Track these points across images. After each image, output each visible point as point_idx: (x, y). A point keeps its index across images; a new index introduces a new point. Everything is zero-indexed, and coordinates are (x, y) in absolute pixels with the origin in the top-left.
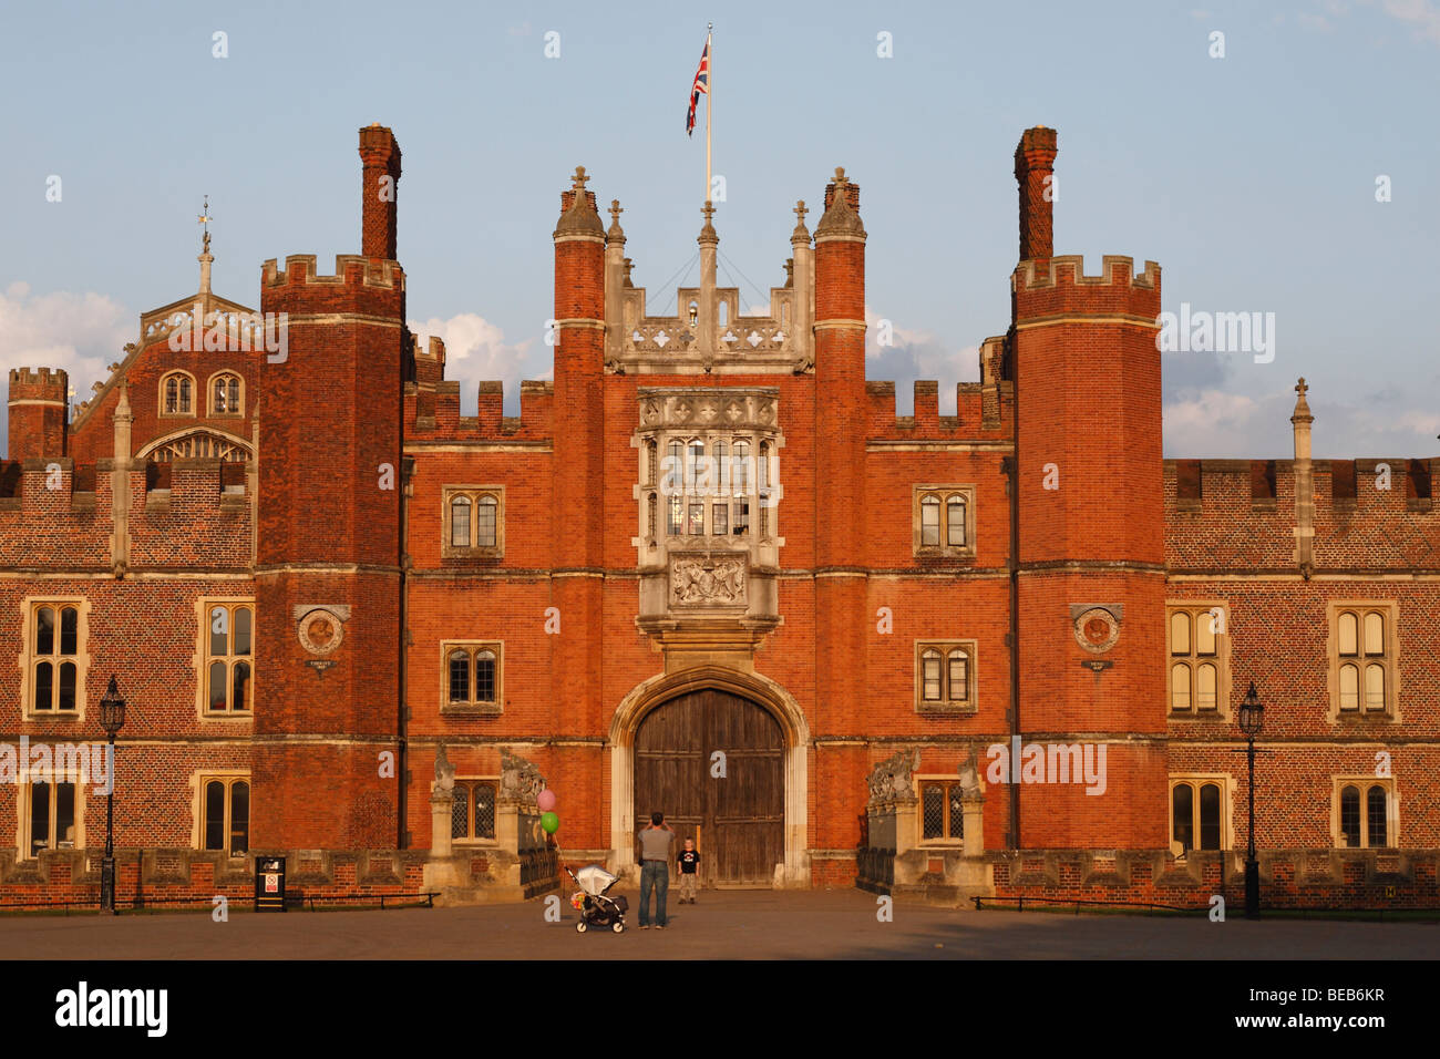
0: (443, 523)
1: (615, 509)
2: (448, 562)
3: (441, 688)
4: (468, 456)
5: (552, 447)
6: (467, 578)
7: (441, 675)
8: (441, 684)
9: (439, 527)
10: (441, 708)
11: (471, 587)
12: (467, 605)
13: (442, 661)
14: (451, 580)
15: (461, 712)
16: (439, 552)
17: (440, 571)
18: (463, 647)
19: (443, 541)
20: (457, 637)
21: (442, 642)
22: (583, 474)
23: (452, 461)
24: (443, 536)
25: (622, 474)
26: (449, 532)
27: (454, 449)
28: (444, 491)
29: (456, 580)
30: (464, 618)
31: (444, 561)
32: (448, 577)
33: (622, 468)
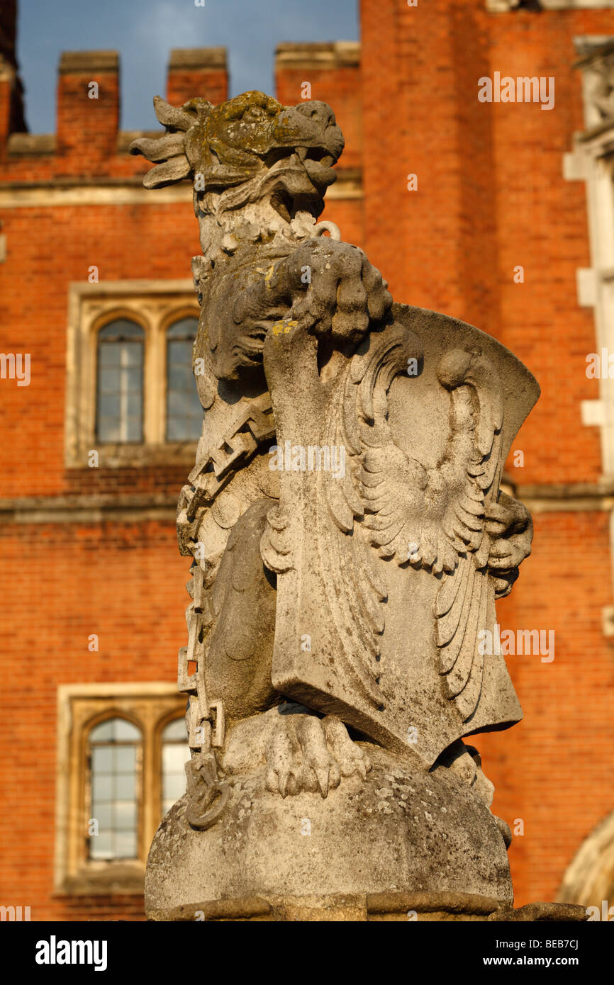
0: (71, 380)
1: (534, 332)
2: (83, 477)
3: (60, 822)
4: (138, 212)
5: (359, 181)
6: (133, 518)
7: (61, 784)
8: (60, 810)
9: (59, 389)
10: (58, 877)
11: (145, 542)
12: (133, 588)
13: (62, 744)
14: (90, 526)
15: (117, 889)
16: (60, 456)
17: (61, 502)
18: (125, 705)
19: (69, 424)
20: (106, 677)
21: (64, 692)
22: (451, 223)
23: (93, 224)
24: (70, 410)
25: (545, 245)
26: (87, 403)
27: (104, 196)
28: (74, 299)
29: (104, 525)
30: (127, 624)
31: (72, 474)
32: (83, 517)
33: (544, 229)
